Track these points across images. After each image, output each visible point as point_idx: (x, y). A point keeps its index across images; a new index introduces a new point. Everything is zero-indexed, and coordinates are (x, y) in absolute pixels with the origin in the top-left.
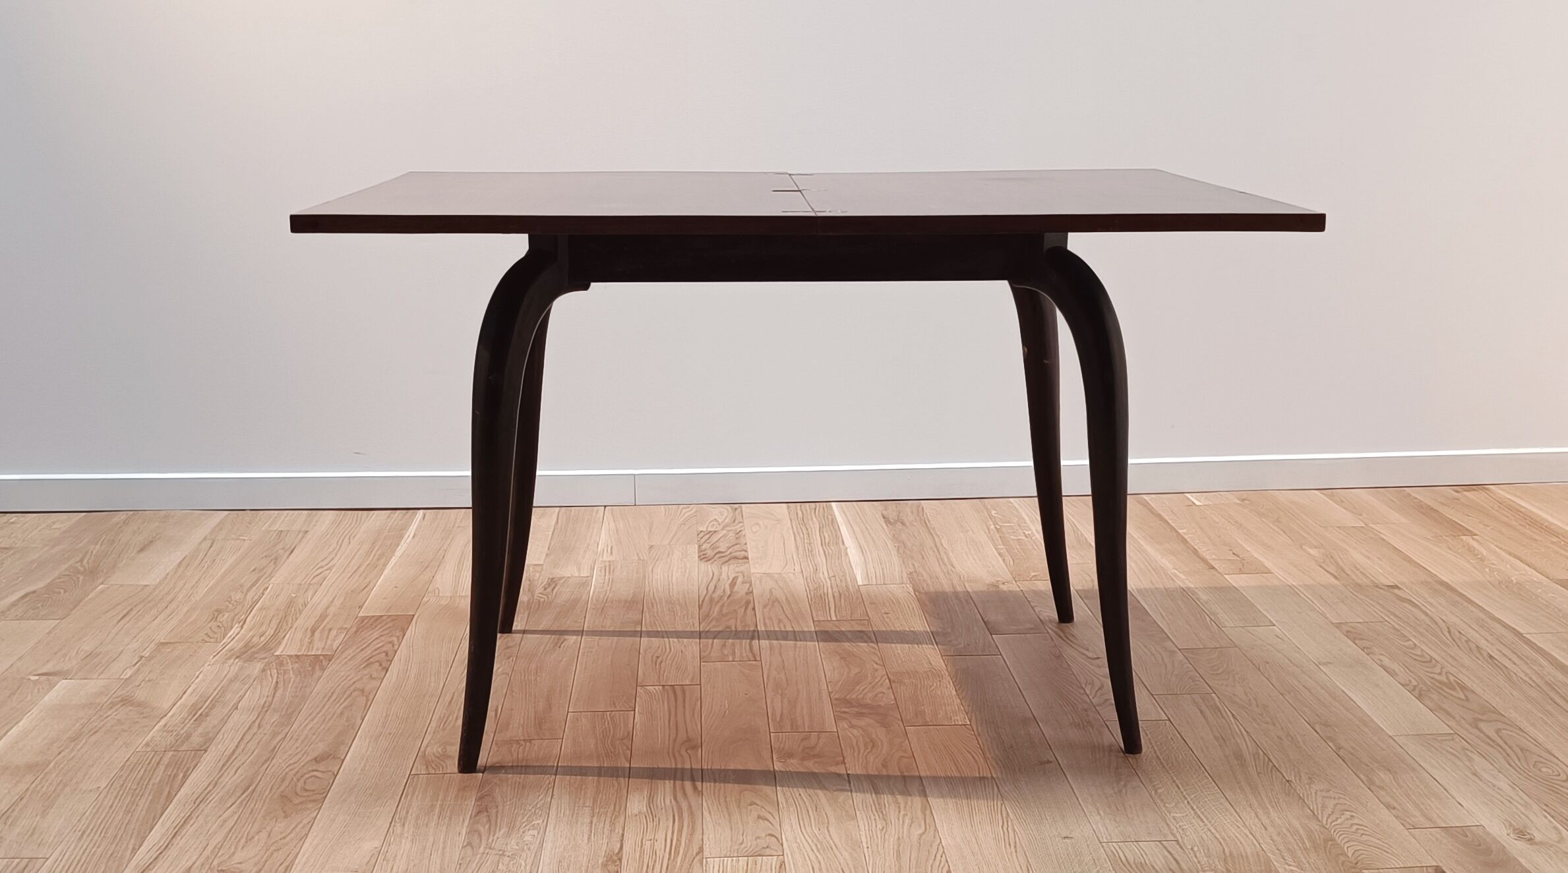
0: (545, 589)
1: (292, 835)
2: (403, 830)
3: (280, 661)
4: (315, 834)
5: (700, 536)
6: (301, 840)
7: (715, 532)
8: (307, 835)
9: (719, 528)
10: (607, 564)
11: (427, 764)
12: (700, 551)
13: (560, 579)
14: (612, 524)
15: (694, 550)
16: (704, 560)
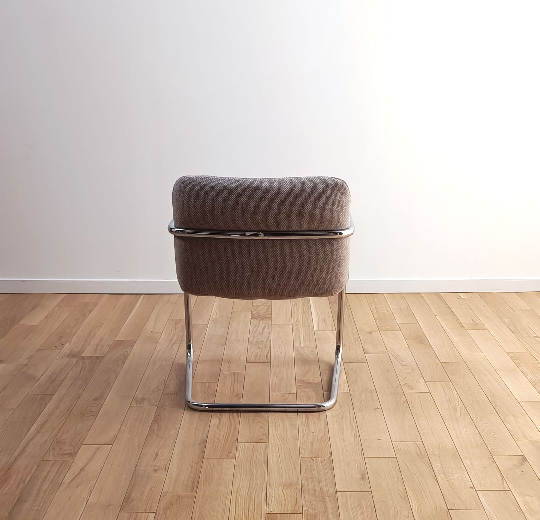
3: (83, 358)
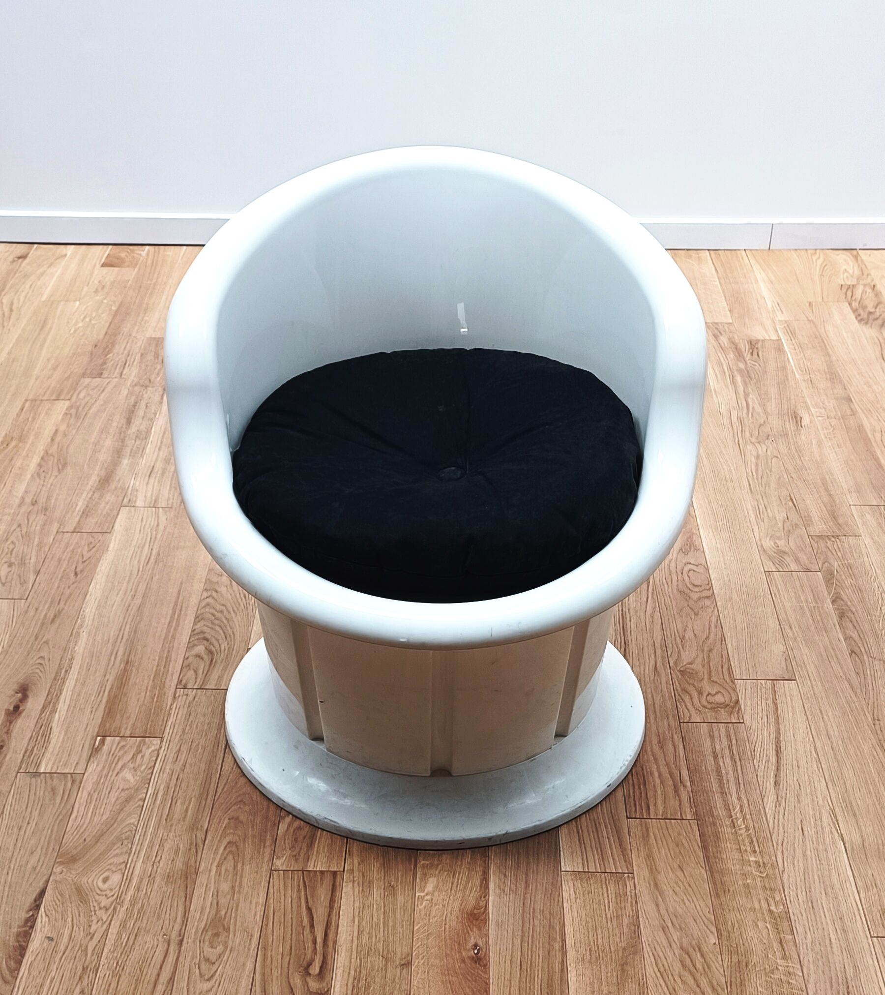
0: (752, 354)
1: (712, 635)
2: (794, 634)
4: (729, 634)
5: (844, 290)
6: (722, 641)
7: (853, 286)
8: (723, 635)
9: (855, 282)
10: (786, 325)
11: (771, 558)
12: (855, 311)
13: (758, 341)
14: (762, 271)
15: (847, 310)
16: (863, 322)
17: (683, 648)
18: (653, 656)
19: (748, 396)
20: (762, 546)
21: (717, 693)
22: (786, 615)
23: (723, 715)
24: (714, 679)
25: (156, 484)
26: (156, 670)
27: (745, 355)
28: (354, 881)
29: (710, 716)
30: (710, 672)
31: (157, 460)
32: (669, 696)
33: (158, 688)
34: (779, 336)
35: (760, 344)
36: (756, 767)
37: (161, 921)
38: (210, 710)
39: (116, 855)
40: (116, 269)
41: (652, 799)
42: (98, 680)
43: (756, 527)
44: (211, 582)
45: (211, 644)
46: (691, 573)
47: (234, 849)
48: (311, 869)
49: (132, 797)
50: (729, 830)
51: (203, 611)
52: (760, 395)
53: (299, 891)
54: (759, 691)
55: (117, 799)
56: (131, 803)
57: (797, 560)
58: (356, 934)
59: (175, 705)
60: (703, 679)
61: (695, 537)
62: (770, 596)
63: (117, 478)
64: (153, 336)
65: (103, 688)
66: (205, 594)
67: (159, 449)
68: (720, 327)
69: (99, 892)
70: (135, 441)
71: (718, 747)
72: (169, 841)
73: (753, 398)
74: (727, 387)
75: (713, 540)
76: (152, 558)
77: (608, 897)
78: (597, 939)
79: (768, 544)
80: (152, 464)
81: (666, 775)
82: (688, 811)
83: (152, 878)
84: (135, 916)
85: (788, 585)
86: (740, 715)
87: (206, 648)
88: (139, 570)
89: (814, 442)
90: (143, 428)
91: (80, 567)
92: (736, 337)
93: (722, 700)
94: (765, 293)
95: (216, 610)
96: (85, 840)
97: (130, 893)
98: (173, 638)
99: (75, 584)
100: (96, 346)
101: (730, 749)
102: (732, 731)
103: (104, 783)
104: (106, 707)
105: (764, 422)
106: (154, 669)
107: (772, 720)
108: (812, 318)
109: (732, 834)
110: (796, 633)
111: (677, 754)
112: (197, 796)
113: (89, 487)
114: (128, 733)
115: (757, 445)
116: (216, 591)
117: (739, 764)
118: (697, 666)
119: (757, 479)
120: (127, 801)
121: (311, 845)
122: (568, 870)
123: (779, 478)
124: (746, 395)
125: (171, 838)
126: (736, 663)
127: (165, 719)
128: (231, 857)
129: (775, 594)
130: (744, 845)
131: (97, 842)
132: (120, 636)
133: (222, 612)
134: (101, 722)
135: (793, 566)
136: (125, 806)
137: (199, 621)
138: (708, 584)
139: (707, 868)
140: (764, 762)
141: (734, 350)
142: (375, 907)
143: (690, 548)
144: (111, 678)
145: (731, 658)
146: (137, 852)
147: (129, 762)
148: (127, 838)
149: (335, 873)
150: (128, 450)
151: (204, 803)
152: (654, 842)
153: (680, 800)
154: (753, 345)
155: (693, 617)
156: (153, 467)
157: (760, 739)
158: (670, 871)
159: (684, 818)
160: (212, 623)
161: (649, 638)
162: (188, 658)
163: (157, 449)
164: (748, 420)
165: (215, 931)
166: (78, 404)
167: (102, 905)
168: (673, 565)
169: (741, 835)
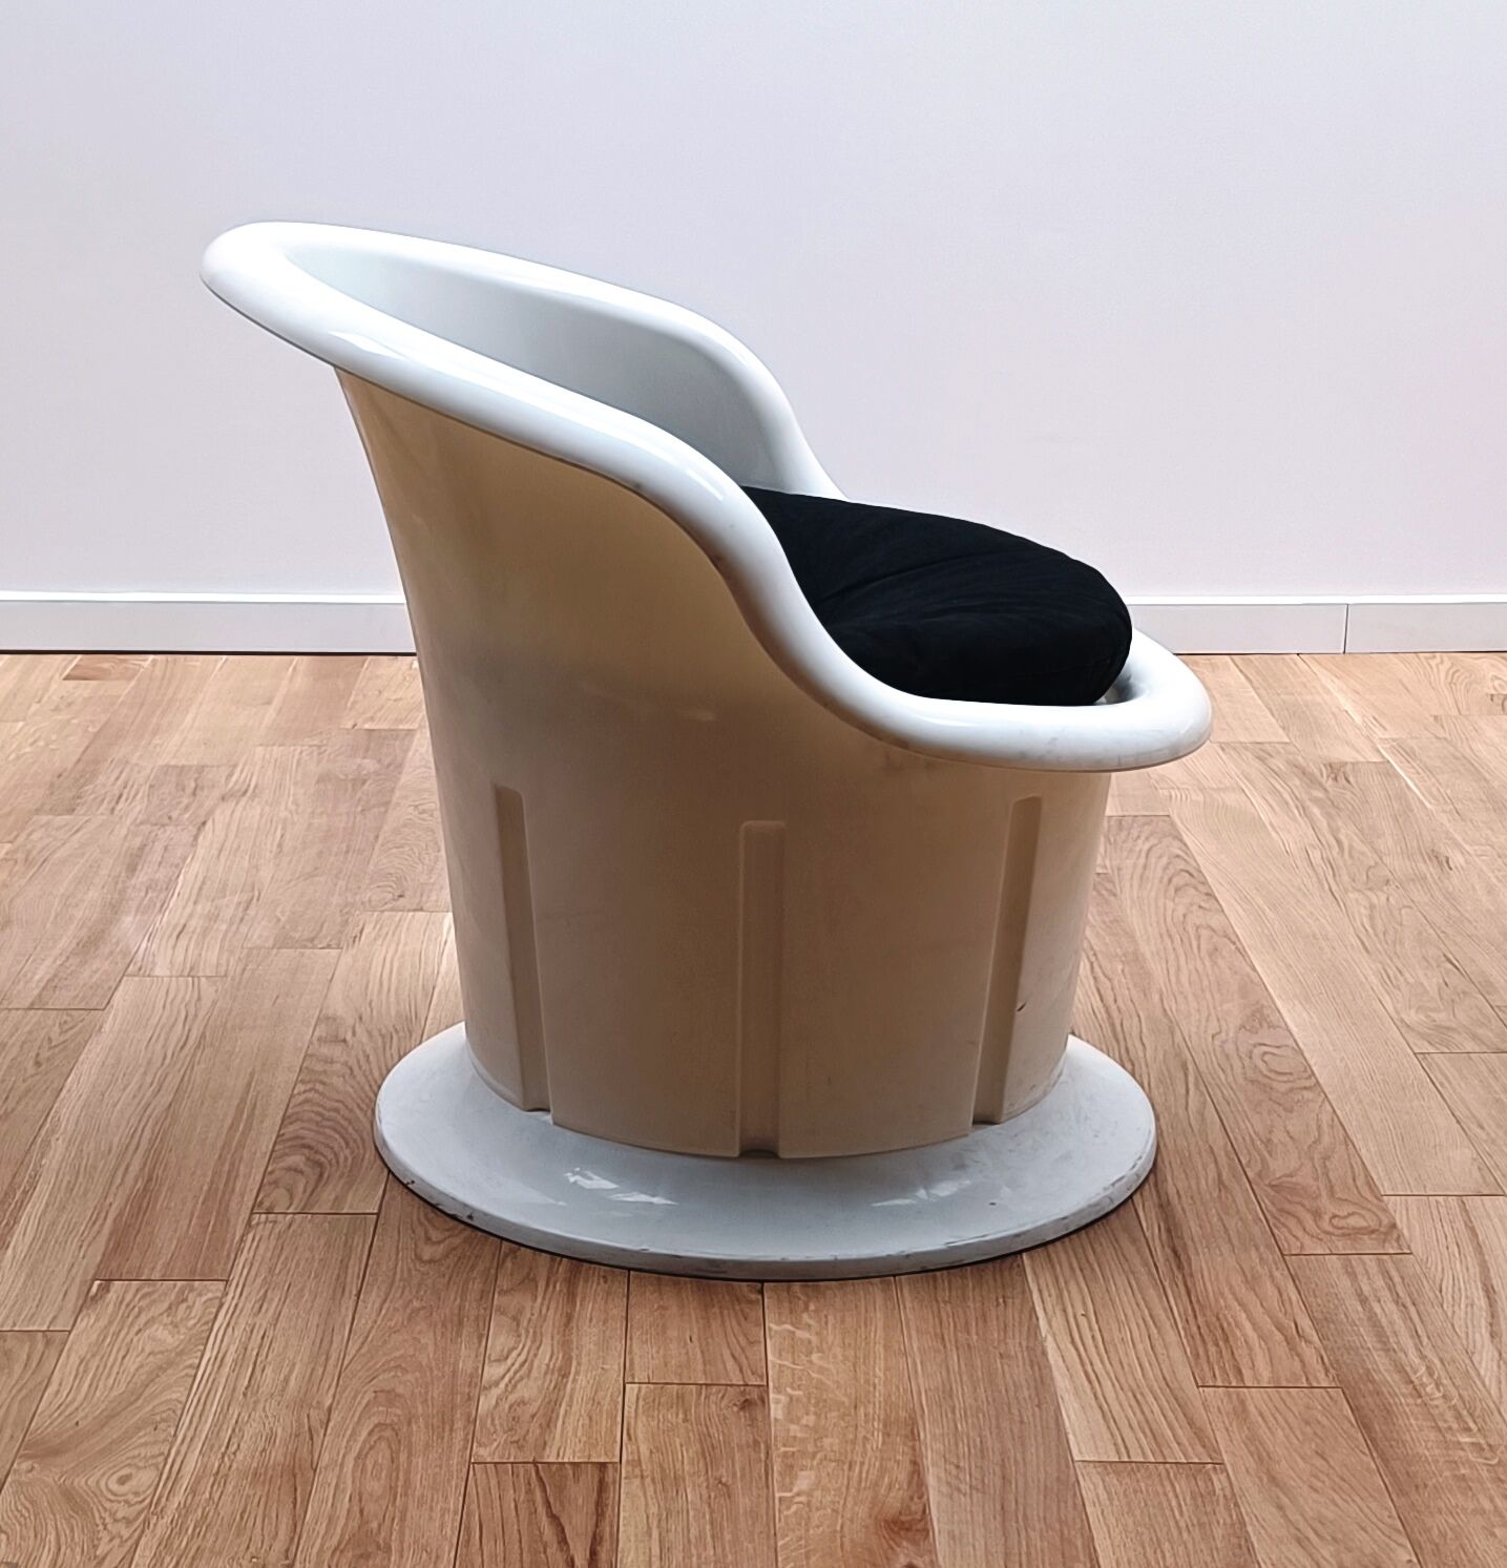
17: (1270, 1153)
18: (1212, 1166)
19: (1338, 830)
20: (1402, 1021)
21: (1349, 1215)
22: (1469, 1109)
23: (1369, 1244)
24: (1339, 1195)
25: (192, 946)
26: (210, 1189)
27: (1324, 780)
28: (642, 1477)
29: (1341, 1246)
30: (1332, 1187)
31: (191, 916)
32: (1254, 1221)
33: (215, 1213)
34: (1383, 757)
35: (1349, 767)
36: (1450, 1314)
37: (245, 1538)
38: (322, 1242)
39: (145, 1444)
40: (93, 683)
41: (1245, 1361)
42: (91, 1205)
43: (1387, 997)
44: (311, 1071)
45: (317, 1152)
46: (1266, 1058)
47: (388, 1433)
48: (552, 1460)
49: (170, 1364)
50: (1410, 1401)
51: (297, 1109)
52: (1361, 830)
53: (529, 1491)
54: (1435, 1213)
55: (141, 1366)
56: (170, 1371)
57: (1475, 1037)
58: (656, 1550)
59: (250, 1236)
60: (1319, 1196)
61: (1266, 1012)
62: (1431, 1085)
63: (114, 940)
64: (173, 763)
65: (103, 1215)
66: (301, 1087)
67: (195, 903)
68: (1268, 748)
69: (112, 1498)
70: (147, 892)
71: (1366, 1289)
72: (254, 1425)
73: (1347, 833)
74: (1294, 819)
75: (1305, 1014)
76: (191, 1041)
77: (1177, 1497)
78: (1164, 1557)
79: (1412, 1017)
80: (182, 922)
81: (1269, 1326)
82: (1321, 1375)
83: (221, 1478)
84: (190, 1531)
85: (1465, 1071)
86: (1402, 1242)
87: (308, 1159)
88: (164, 1058)
89: (1477, 887)
90: (161, 875)
91: (45, 1054)
92: (1300, 758)
93: (1362, 1223)
94: (1348, 706)
95: (324, 1108)
96: (77, 1423)
97: (179, 1498)
98: (241, 1145)
99: (38, 1077)
100: (60, 776)
101: (1390, 1289)
102: (1390, 1266)
103: (112, 1344)
104: (109, 1240)
105: (1376, 863)
106: (205, 1188)
107: (1469, 1249)
108: (1442, 734)
109: (1416, 1405)
110: (1493, 1135)
111: (1285, 1297)
112: (306, 1360)
113: (56, 952)
114: (156, 1275)
115: (1369, 893)
116: (324, 1083)
117: (1412, 1309)
118: (1305, 1178)
119: (1376, 935)
120: (162, 1368)
121: (548, 1426)
122: (1087, 1459)
123: (1420, 933)
124: (1334, 832)
125: (257, 1419)
126: (1382, 1174)
127: (233, 1256)
128: (384, 1445)
129: (1442, 1084)
130: (1445, 1421)
131: (103, 1426)
132: (132, 1147)
133: (337, 1110)
134: (101, 1262)
135: (1469, 1046)
136: (158, 1376)
137: (291, 1123)
138: (1305, 1071)
139: (1375, 1455)
140: (1463, 1306)
141: (1301, 775)
142: (691, 1513)
143: (1261, 1025)
144: (117, 1203)
145: (1369, 1168)
146: (188, 1439)
147: (162, 1314)
148: (163, 1420)
149: (603, 1466)
150: (134, 905)
151: (321, 1370)
152: (1260, 1419)
153: (1302, 1361)
154: (1336, 770)
155: (1283, 1113)
156: (185, 926)
157: (1449, 1275)
158: (1299, 1459)
159: (1315, 1385)
160: (317, 1123)
161: (1200, 1143)
162: (271, 1173)
163: (191, 904)
164: (1345, 861)
165: (358, 1552)
166: (29, 846)
167: (120, 1515)
168: (1230, 1047)
169: (1437, 1407)
